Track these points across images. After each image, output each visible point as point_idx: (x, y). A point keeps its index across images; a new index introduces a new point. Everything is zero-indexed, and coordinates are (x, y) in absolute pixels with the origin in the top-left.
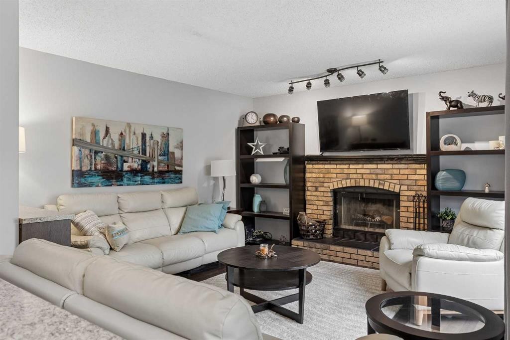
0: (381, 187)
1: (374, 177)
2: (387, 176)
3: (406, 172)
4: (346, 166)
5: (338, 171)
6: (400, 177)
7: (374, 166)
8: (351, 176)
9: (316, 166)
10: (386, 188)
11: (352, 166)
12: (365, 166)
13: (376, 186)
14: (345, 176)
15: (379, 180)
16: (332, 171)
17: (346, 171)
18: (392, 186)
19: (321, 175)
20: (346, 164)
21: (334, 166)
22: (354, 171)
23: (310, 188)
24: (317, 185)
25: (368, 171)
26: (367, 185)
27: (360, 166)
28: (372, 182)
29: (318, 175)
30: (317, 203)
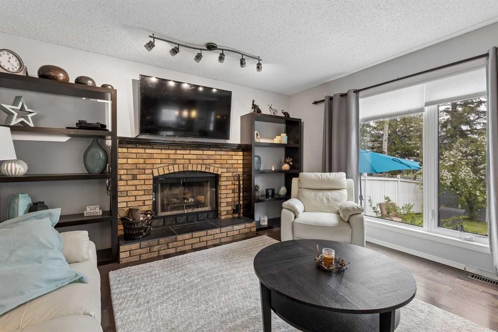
0: (207, 171)
1: (200, 162)
2: (212, 161)
3: (226, 157)
4: (173, 152)
5: (163, 156)
6: (222, 162)
7: (200, 152)
8: (178, 162)
9: (134, 150)
10: (211, 171)
11: (178, 152)
12: (192, 152)
13: (203, 170)
14: (171, 161)
15: (205, 164)
16: (155, 156)
17: (172, 157)
18: (216, 169)
19: (141, 161)
20: (172, 149)
21: (159, 151)
22: (181, 157)
23: (123, 177)
24: (135, 172)
25: (195, 157)
26: (195, 169)
27: (187, 152)
28: (199, 166)
29: (136, 161)
30: (134, 193)
